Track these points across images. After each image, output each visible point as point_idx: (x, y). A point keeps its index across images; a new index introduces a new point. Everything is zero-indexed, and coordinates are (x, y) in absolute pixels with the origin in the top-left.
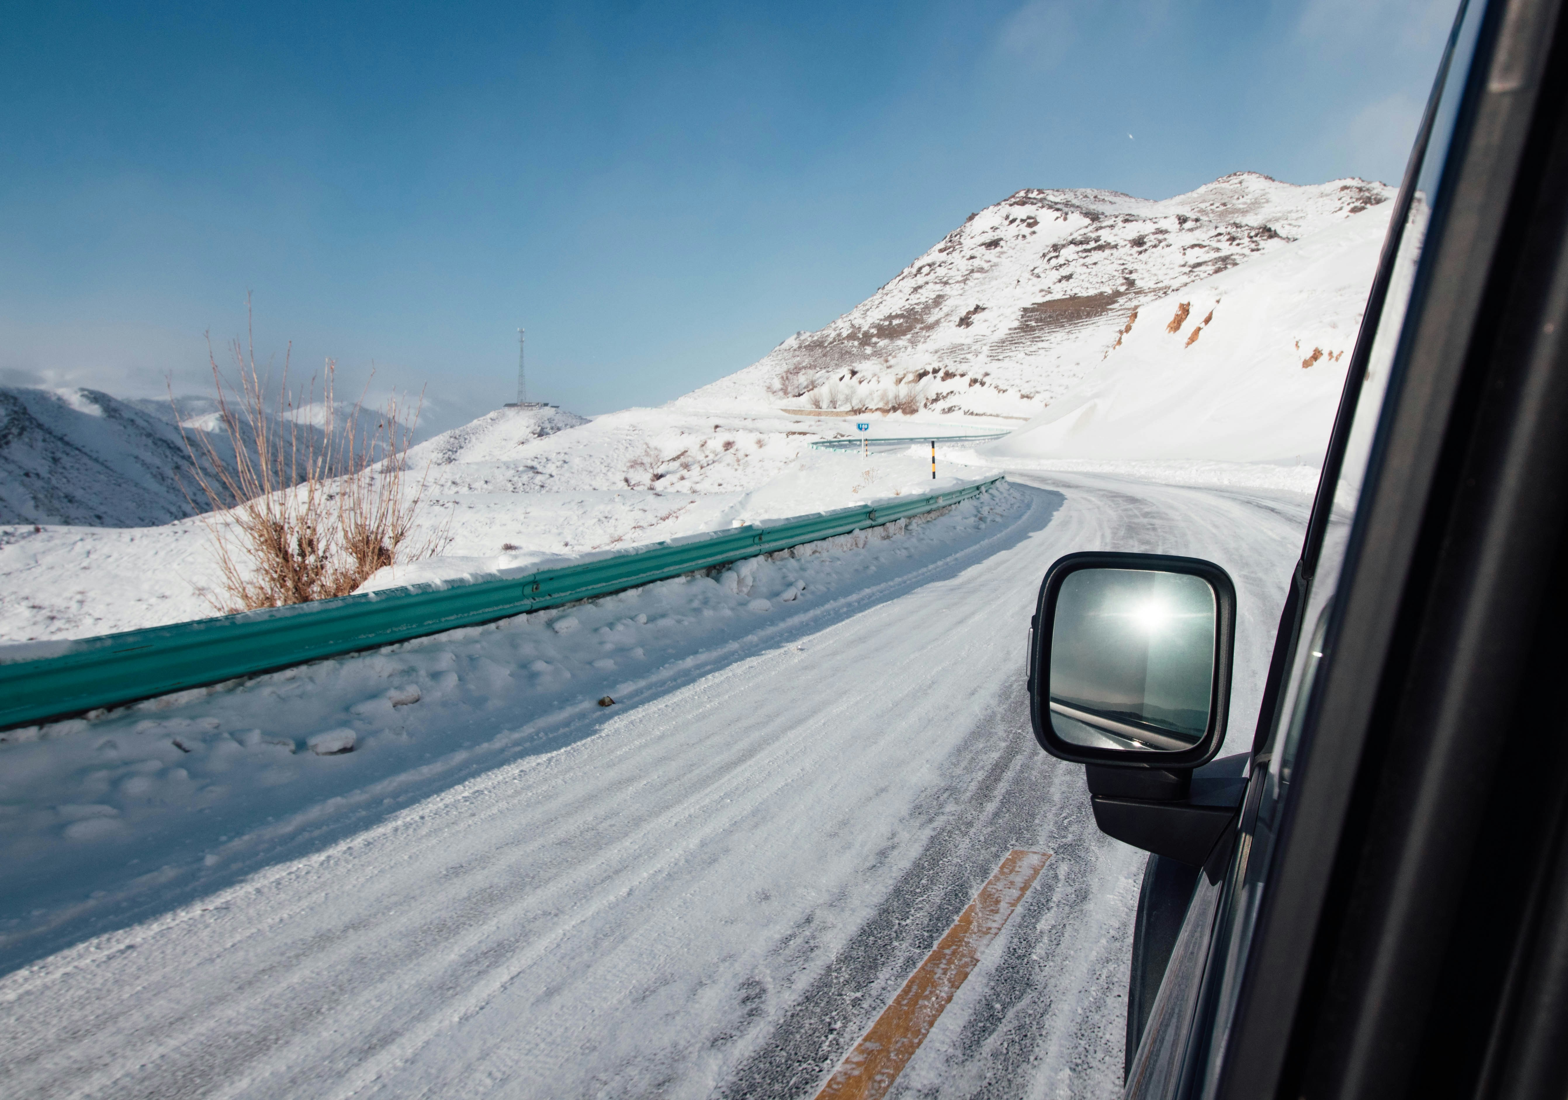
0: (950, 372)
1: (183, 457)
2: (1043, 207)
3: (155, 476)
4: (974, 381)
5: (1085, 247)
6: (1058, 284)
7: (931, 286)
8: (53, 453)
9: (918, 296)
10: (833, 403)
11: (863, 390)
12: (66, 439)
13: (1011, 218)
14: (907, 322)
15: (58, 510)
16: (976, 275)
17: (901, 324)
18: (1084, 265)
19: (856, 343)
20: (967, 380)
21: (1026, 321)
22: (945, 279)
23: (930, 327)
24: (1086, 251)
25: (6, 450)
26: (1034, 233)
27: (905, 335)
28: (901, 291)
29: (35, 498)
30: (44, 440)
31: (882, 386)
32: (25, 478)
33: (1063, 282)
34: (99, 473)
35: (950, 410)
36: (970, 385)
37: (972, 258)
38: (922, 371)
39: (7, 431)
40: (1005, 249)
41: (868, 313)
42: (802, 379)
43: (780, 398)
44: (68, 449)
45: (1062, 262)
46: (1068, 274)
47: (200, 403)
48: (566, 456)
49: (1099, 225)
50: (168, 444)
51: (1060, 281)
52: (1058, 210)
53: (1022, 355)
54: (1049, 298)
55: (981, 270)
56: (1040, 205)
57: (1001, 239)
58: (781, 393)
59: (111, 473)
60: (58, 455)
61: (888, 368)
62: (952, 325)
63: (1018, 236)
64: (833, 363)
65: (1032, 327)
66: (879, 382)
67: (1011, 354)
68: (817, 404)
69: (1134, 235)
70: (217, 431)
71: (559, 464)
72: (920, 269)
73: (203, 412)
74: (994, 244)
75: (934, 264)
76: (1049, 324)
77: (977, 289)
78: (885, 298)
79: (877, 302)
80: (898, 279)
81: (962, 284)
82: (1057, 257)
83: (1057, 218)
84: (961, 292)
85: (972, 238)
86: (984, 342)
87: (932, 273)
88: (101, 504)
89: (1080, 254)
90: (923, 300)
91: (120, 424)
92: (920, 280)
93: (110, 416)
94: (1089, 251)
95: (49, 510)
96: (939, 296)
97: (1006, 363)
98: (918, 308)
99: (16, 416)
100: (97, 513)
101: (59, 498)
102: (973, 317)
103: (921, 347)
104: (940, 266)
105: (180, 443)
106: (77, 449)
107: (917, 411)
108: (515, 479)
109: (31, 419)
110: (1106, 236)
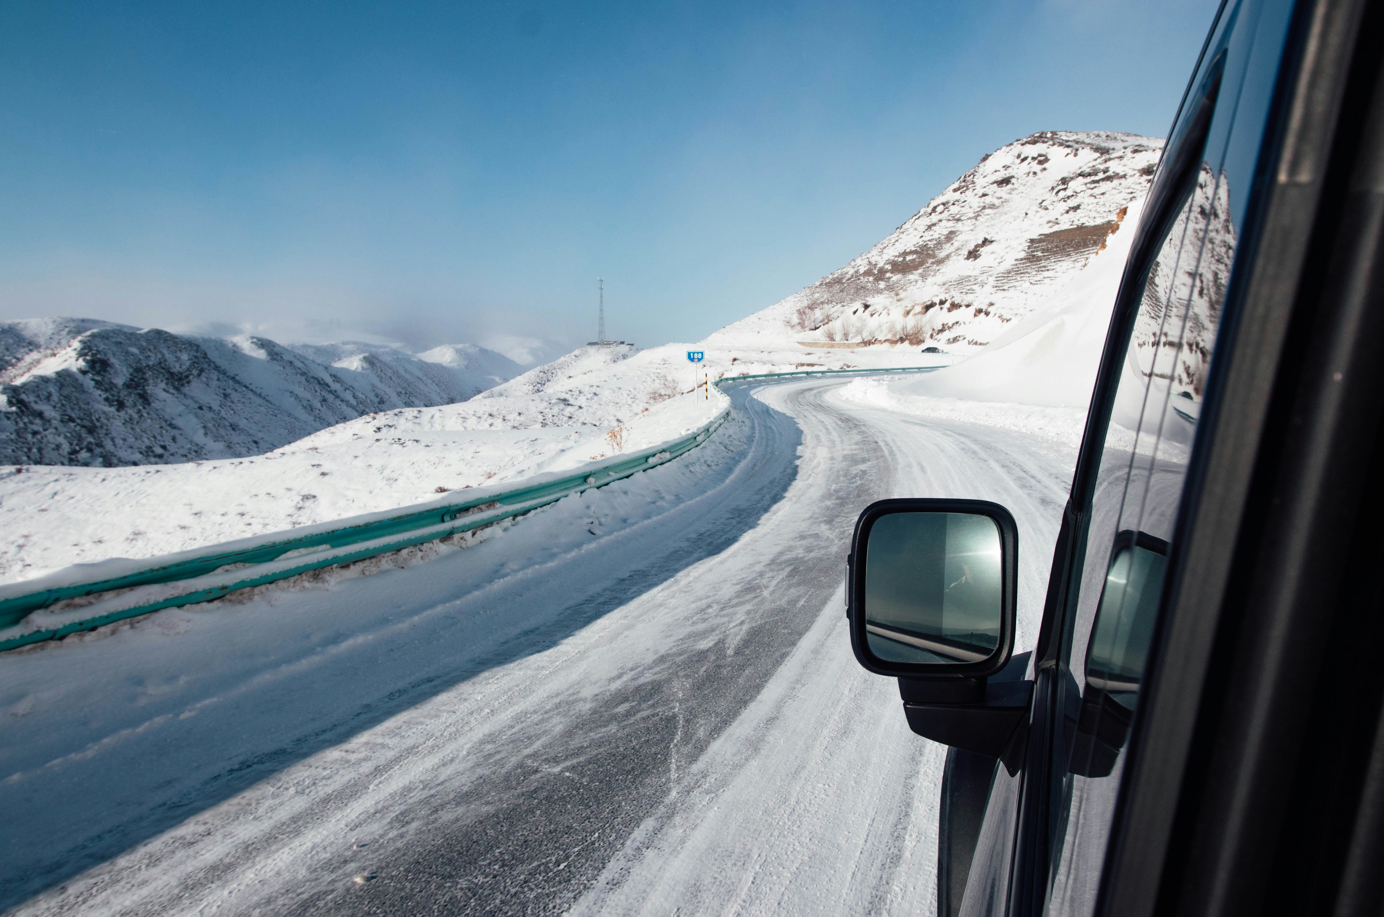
0: (956, 303)
1: (331, 392)
2: (1054, 144)
3: (305, 408)
4: (980, 311)
5: (1093, 178)
6: (1066, 215)
7: (944, 223)
8: (225, 390)
9: (931, 233)
10: (846, 336)
11: (873, 323)
12: (237, 378)
13: (1022, 157)
14: (920, 257)
15: (223, 437)
16: (987, 211)
17: (914, 260)
18: (1091, 195)
19: (871, 279)
20: (972, 310)
21: (1032, 252)
22: (958, 216)
23: (941, 262)
24: (1094, 182)
25: (188, 388)
26: (1045, 169)
27: (916, 269)
28: (916, 229)
29: (205, 427)
30: (218, 380)
31: (891, 317)
32: (199, 411)
33: (1071, 212)
34: (260, 405)
35: (955, 340)
36: (975, 315)
37: (984, 195)
38: (929, 303)
39: (189, 372)
40: (1016, 186)
41: (885, 251)
42: (818, 314)
43: (798, 332)
44: (237, 386)
45: (1070, 194)
46: (1076, 205)
47: (350, 347)
48: (598, 389)
49: (1107, 156)
50: (319, 381)
51: (1067, 212)
52: (1068, 146)
53: (1028, 284)
54: (1056, 228)
55: (992, 206)
56: (1051, 143)
57: (1013, 177)
58: (799, 327)
59: (270, 405)
60: (229, 391)
61: (899, 300)
62: (961, 258)
63: (1029, 173)
64: (848, 298)
65: (1038, 257)
66: (889, 314)
67: (1016, 284)
68: (831, 337)
69: (1144, 164)
70: (360, 369)
71: (589, 396)
72: (935, 207)
73: (351, 354)
74: (1006, 181)
75: (948, 203)
76: (1055, 253)
77: (987, 224)
78: (901, 236)
79: (893, 241)
80: (915, 218)
81: (974, 221)
82: (1065, 189)
83: (1068, 154)
84: (972, 227)
85: (985, 177)
86: (990, 273)
87: (946, 212)
88: (260, 431)
89: (1088, 185)
90: (936, 236)
91: (280, 365)
92: (935, 218)
93: (273, 359)
94: (1097, 182)
95: (215, 437)
96: (951, 233)
97: (1011, 293)
98: (931, 244)
99: (196, 360)
100: (255, 439)
101: (225, 426)
102: (981, 249)
103: (930, 280)
104: (953, 204)
105: (329, 380)
106: (245, 386)
107: (924, 341)
108: (546, 411)
109: (210, 362)
110: (1114, 167)
